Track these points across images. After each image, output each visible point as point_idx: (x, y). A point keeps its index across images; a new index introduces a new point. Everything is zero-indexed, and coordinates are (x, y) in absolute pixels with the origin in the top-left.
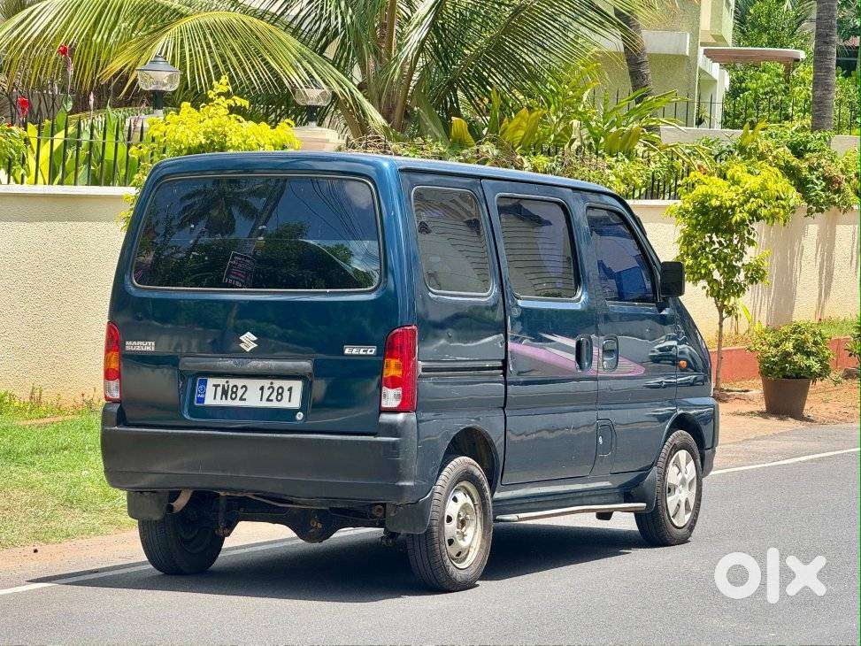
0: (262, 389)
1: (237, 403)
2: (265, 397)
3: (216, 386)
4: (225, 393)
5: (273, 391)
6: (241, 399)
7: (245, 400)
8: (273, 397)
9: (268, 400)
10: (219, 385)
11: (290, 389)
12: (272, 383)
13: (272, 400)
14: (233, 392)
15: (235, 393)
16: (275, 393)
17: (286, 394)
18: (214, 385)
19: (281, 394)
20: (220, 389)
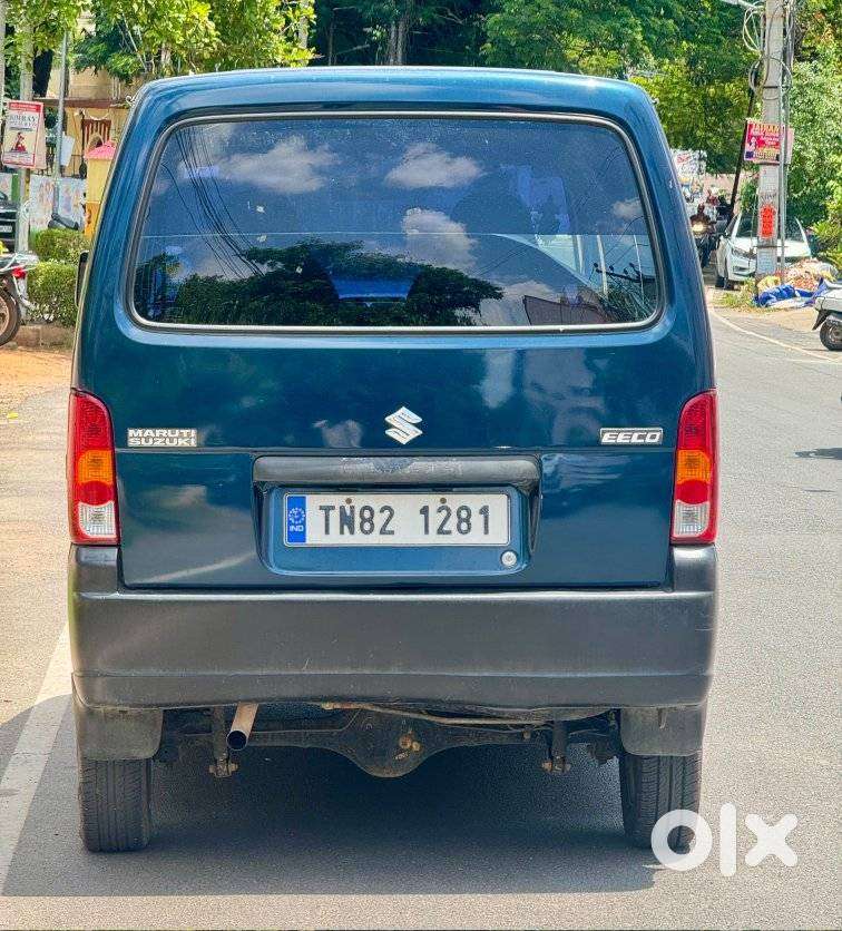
0: (425, 511)
1: (375, 539)
2: (433, 527)
3: (327, 509)
4: (347, 521)
5: (449, 515)
6: (383, 531)
7: (392, 533)
8: (452, 524)
9: (440, 531)
10: (333, 508)
11: (484, 511)
12: (443, 501)
13: (449, 532)
14: (364, 520)
15: (370, 520)
16: (453, 520)
17: (477, 520)
18: (321, 508)
19: (467, 520)
20: (335, 516)
